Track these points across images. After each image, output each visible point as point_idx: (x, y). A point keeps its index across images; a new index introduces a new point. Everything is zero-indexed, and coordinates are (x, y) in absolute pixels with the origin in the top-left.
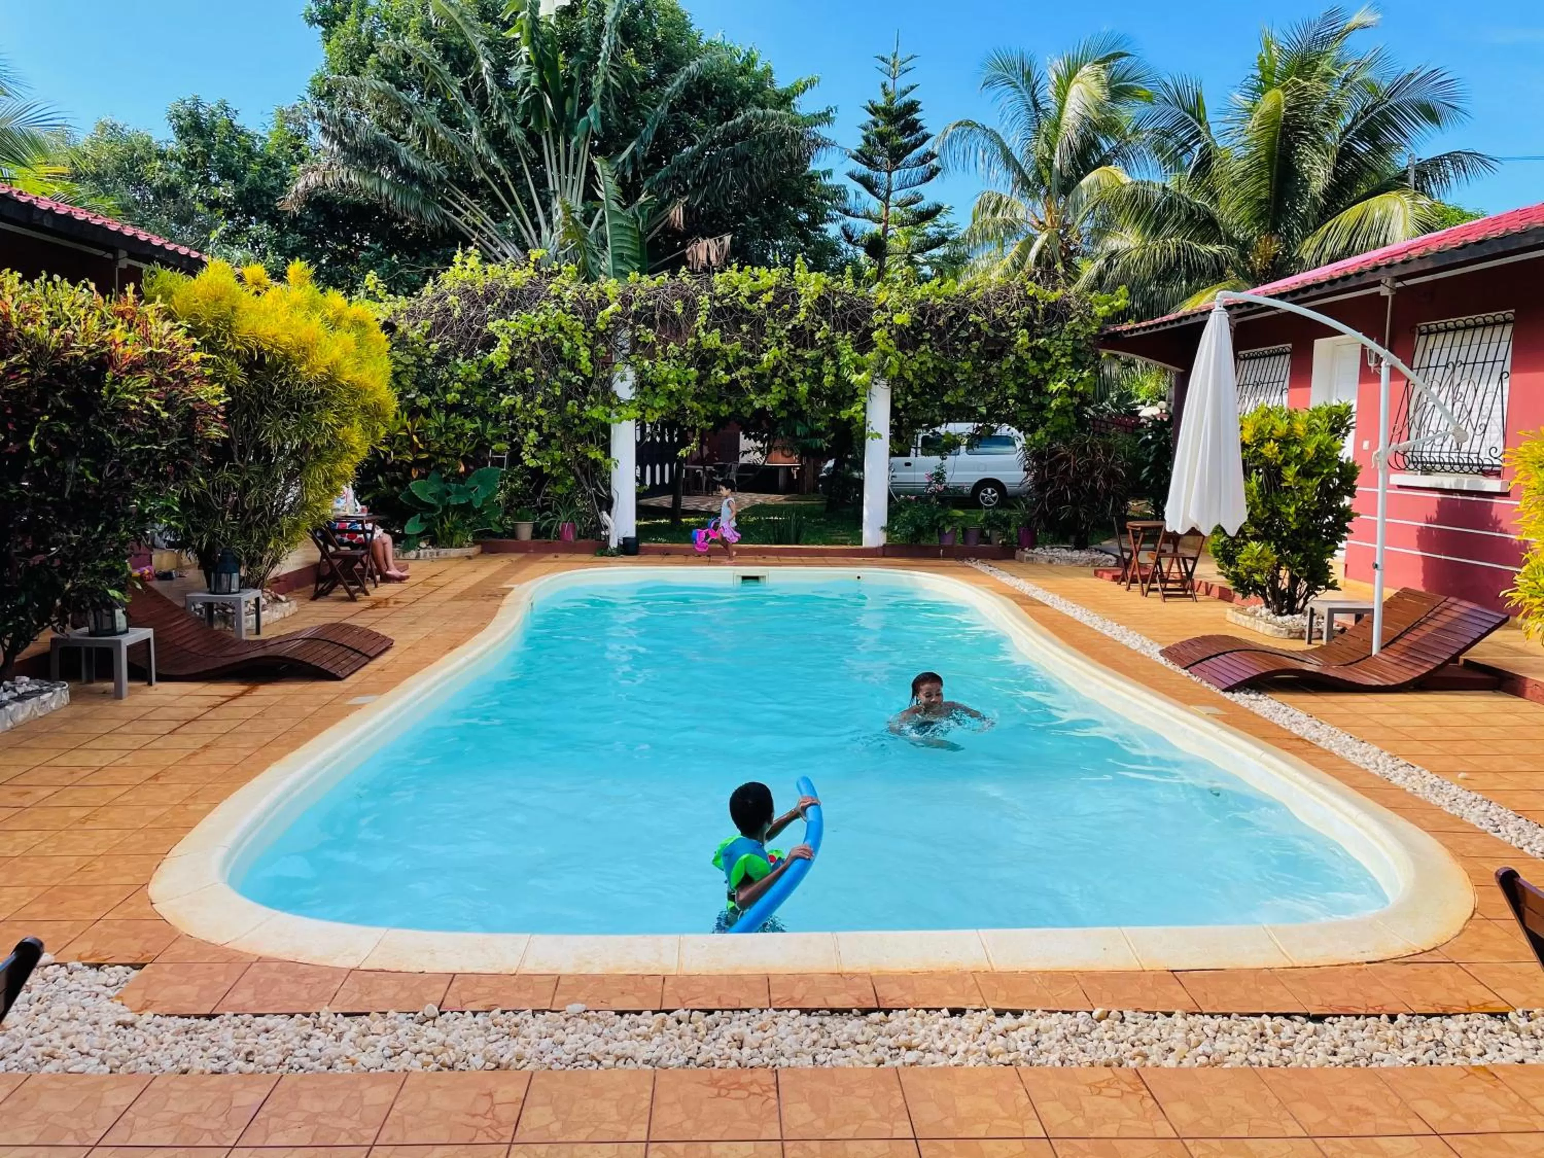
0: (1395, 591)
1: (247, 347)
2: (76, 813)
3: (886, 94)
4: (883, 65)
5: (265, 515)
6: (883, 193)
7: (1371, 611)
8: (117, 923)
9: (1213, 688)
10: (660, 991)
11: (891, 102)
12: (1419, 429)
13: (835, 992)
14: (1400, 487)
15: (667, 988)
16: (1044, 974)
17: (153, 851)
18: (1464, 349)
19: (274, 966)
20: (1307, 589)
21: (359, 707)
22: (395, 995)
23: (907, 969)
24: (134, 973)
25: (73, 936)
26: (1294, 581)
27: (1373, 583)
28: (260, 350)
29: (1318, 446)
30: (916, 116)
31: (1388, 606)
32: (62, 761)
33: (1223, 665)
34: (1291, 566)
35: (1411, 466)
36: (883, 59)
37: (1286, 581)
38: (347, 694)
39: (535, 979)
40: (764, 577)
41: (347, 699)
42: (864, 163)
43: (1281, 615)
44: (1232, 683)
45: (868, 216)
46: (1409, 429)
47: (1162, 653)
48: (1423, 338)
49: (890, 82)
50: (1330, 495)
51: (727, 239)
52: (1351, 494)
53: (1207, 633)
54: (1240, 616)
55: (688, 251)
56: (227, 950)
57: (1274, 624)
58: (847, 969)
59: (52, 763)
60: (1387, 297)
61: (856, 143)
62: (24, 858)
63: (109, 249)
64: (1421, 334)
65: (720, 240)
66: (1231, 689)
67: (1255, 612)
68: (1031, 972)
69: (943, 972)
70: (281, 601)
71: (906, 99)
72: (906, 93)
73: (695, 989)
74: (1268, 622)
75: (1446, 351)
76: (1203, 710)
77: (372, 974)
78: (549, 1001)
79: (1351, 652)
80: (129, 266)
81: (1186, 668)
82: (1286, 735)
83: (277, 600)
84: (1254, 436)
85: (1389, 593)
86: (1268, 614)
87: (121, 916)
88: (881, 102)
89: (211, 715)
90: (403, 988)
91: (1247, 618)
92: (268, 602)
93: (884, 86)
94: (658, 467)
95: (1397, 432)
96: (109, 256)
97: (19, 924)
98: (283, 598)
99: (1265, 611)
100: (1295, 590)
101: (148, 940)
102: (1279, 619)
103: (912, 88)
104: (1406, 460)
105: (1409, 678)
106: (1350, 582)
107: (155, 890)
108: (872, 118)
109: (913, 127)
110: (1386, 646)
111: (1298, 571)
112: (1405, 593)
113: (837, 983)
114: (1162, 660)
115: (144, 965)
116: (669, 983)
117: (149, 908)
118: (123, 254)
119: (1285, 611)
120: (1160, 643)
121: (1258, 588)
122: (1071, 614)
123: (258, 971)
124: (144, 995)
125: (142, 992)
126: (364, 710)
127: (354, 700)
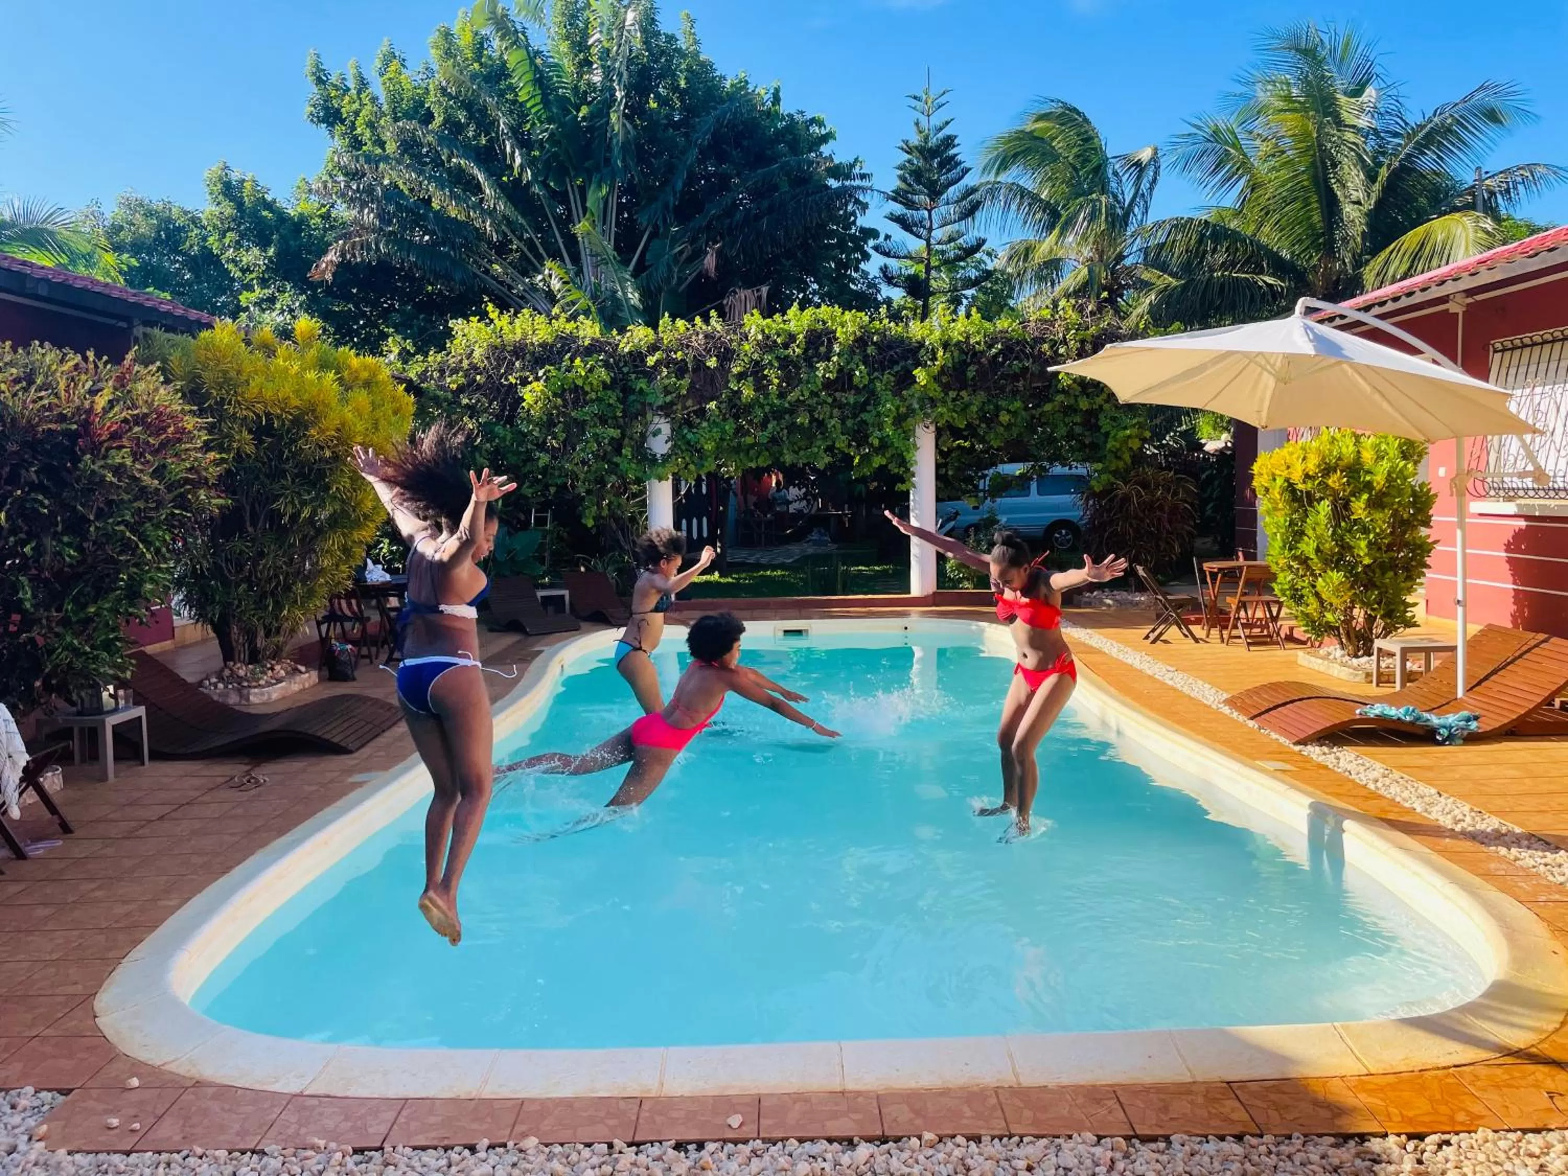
0: (1480, 628)
1: (254, 413)
2: (41, 912)
3: (921, 132)
4: (914, 103)
5: (278, 584)
6: (924, 233)
7: (1453, 649)
8: (54, 1041)
9: (1282, 740)
10: (634, 1118)
11: (926, 139)
12: (1499, 452)
13: (835, 1116)
14: (1481, 515)
15: (644, 1114)
16: (1077, 1090)
17: (109, 955)
18: (1543, 366)
19: (210, 1091)
20: (1384, 629)
21: (360, 784)
22: (337, 1126)
23: (919, 1086)
24: (61, 1099)
25: (5, 1056)
26: (1370, 620)
27: (1456, 619)
28: (268, 415)
29: (1389, 474)
30: (952, 152)
31: (1473, 644)
33: (1293, 715)
34: (1364, 604)
35: (1492, 493)
36: (915, 98)
37: (1361, 620)
38: (351, 771)
39: (497, 1105)
40: (807, 631)
41: (350, 776)
42: (901, 202)
43: (1356, 656)
44: (1302, 736)
45: (908, 257)
46: (1488, 454)
47: (1230, 702)
48: (1498, 356)
49: (923, 120)
50: (1402, 525)
51: (765, 290)
52: (1427, 523)
53: (1275, 679)
54: (1313, 659)
55: (725, 302)
56: (163, 1073)
57: (1349, 667)
58: (851, 1086)
60: (1457, 314)
61: (892, 182)
64: (1495, 351)
65: (758, 291)
66: (1303, 742)
67: (1329, 654)
68: (1064, 1087)
69: (961, 1088)
70: (301, 672)
71: (941, 135)
72: (941, 129)
73: (675, 1115)
74: (1344, 665)
75: (1523, 368)
76: (1271, 765)
77: (315, 1102)
78: (508, 1132)
79: (1433, 697)
81: (1252, 718)
82: (1364, 792)
83: (296, 671)
84: (1319, 466)
85: (1474, 629)
86: (1343, 656)
87: (60, 1033)
88: (915, 140)
89: (206, 798)
90: (347, 1119)
91: (1320, 661)
92: (287, 673)
93: (917, 124)
94: (695, 521)
95: (1475, 456)
98: (303, 669)
99: (1339, 653)
100: (1371, 630)
101: (83, 1060)
102: (1355, 661)
103: (947, 123)
104: (1486, 486)
105: (1497, 725)
106: (1433, 619)
107: (104, 1001)
108: (907, 156)
109: (950, 163)
110: (1471, 689)
111: (1373, 610)
112: (1490, 630)
113: (837, 1104)
114: (1226, 710)
115: (72, 1090)
116: (646, 1106)
117: (90, 1022)
118: (136, 322)
119: (1360, 653)
120: (1226, 691)
121: (1330, 629)
122: (1130, 661)
123: (192, 1097)
124: (65, 1127)
125: (63, 1123)
126: (365, 788)
127: (357, 778)
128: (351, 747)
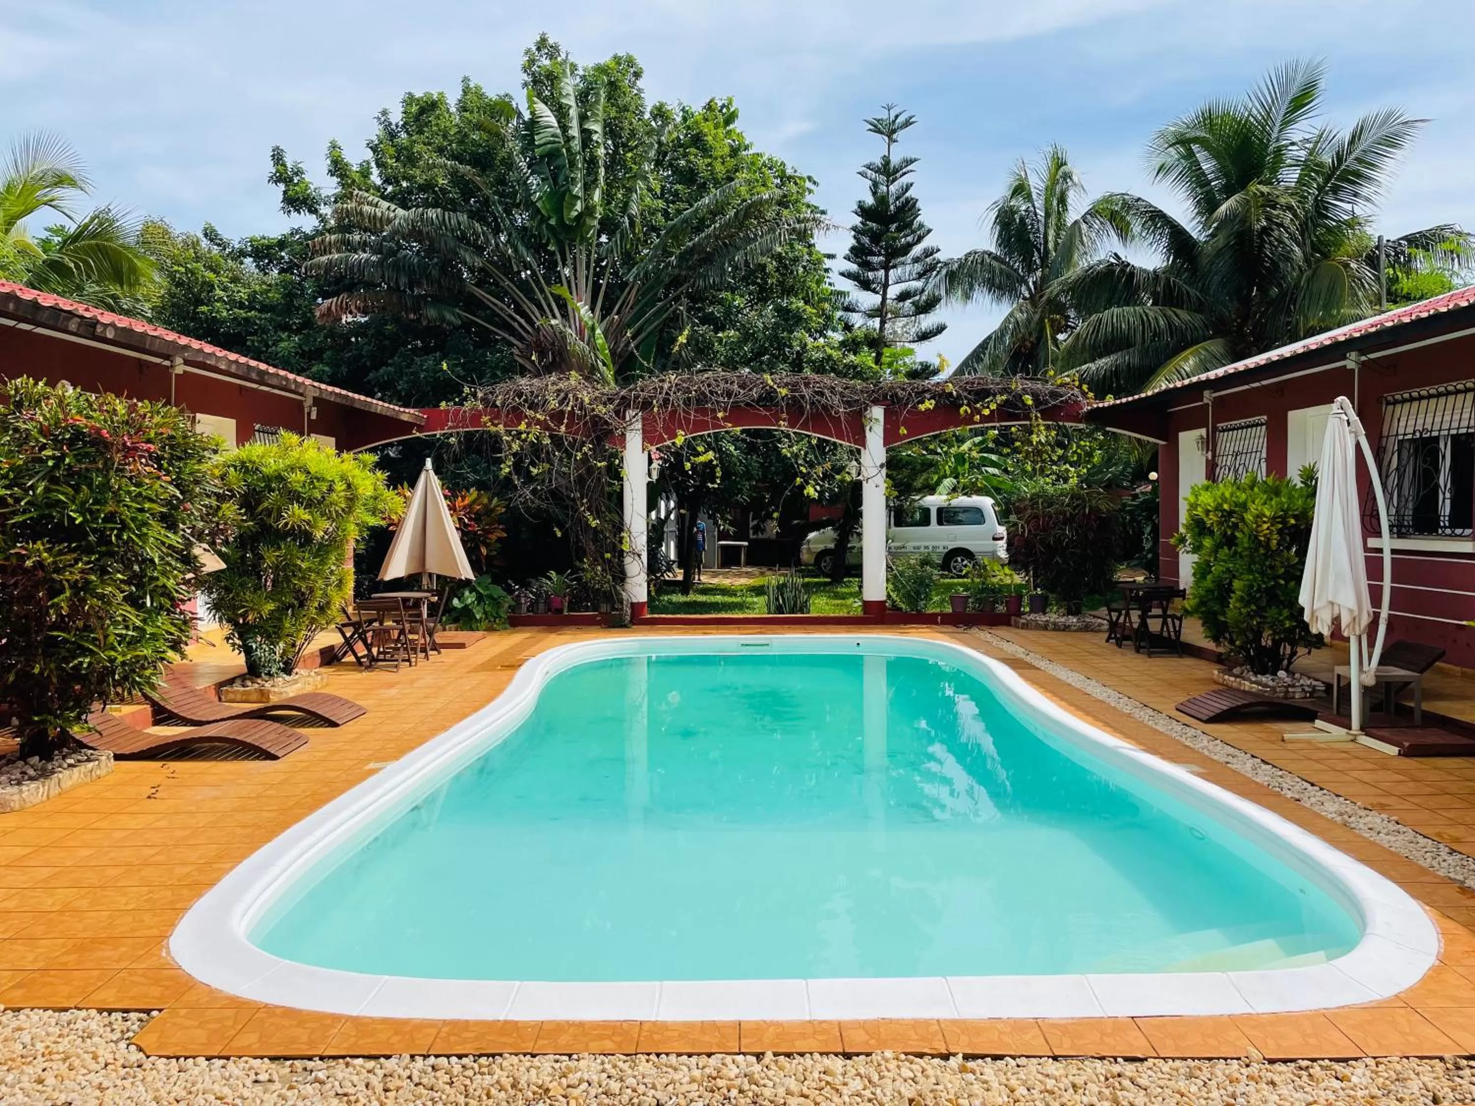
6: (880, 289)
8: (140, 972)
10: (636, 1036)
13: (804, 1037)
15: (644, 1033)
17: (178, 906)
18: (1430, 416)
19: (280, 1011)
22: (389, 1039)
23: (873, 1016)
25: (100, 984)
32: (103, 824)
39: (520, 1025)
48: (1390, 408)
54: (1227, 677)
56: (237, 997)
58: (816, 1016)
59: (94, 826)
60: (1353, 370)
62: (61, 912)
63: (167, 357)
64: (1388, 403)
67: (1241, 673)
73: (669, 1034)
75: (1412, 417)
78: (532, 1044)
80: (185, 372)
87: (143, 966)
90: (396, 1033)
96: (167, 363)
97: (52, 973)
101: (167, 987)
107: (175, 942)
113: (806, 1028)
115: (162, 1010)
116: (646, 1028)
117: (167, 958)
118: (179, 360)
121: (1243, 650)
123: (264, 1015)
124: (160, 1037)
125: (157, 1035)
126: (381, 774)
127: (372, 765)
128: (279, 754)
